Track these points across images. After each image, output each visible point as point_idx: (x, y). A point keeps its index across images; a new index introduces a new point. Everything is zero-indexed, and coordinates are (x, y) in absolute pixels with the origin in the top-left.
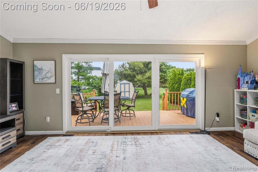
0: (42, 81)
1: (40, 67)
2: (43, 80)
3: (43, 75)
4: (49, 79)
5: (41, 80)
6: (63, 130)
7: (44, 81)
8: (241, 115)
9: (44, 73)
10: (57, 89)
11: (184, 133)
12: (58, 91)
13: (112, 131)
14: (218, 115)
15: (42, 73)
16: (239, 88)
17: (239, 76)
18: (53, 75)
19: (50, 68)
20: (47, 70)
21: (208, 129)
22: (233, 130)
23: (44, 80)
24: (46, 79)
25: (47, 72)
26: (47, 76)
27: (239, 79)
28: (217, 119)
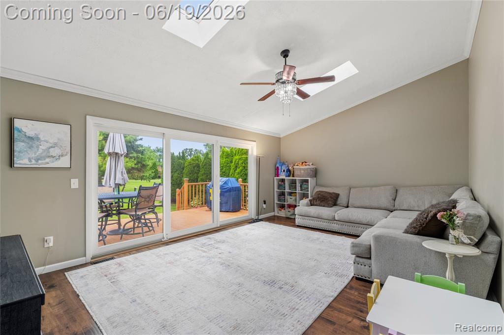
0: (37, 164)
1: (30, 133)
2: (40, 162)
3: (40, 151)
4: (57, 159)
5: (34, 162)
6: (85, 256)
7: (42, 164)
8: (279, 200)
9: (42, 147)
10: (73, 181)
11: (244, 224)
12: (75, 183)
13: (169, 239)
14: (265, 202)
15: (38, 147)
16: (278, 176)
17: (278, 165)
18: (67, 153)
19: (59, 139)
20: (51, 141)
21: (261, 217)
22: (273, 215)
23: (44, 161)
24: (48, 160)
25: (51, 145)
26: (51, 154)
27: (278, 167)
28: (264, 206)
